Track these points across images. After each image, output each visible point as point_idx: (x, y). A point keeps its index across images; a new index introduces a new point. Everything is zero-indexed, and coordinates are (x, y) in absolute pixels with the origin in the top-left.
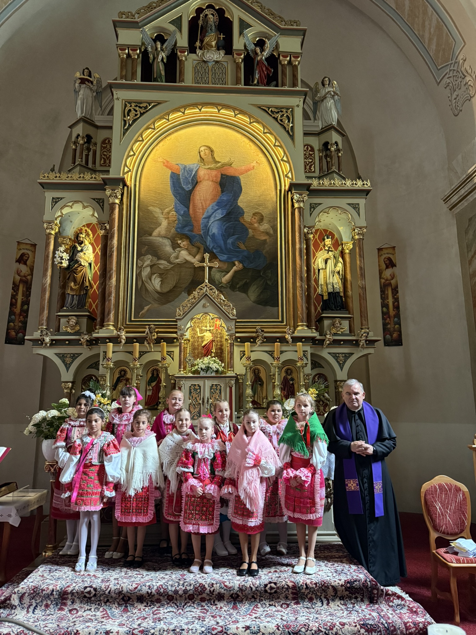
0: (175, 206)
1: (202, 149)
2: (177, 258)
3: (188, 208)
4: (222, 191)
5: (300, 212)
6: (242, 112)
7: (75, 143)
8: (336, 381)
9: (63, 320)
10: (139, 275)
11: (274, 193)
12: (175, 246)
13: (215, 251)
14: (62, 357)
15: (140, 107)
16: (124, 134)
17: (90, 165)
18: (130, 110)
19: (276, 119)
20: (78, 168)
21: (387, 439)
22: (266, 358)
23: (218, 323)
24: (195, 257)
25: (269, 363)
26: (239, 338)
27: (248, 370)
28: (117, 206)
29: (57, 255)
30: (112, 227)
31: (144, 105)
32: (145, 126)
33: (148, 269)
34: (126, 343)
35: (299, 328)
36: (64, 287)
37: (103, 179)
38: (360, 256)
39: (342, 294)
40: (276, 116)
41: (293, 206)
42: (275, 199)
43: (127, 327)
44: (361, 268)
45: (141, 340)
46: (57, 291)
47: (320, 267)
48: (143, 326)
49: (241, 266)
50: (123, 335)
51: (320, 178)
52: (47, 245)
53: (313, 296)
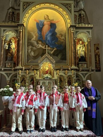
0: (38, 32)
1: (45, 16)
2: (38, 46)
3: (41, 32)
4: (51, 28)
5: (73, 33)
6: (57, 5)
7: (9, 14)
8: (83, 81)
9: (7, 64)
10: (28, 51)
11: (65, 28)
12: (38, 43)
13: (49, 45)
14: (7, 74)
15: (28, 4)
16: (23, 11)
17: (14, 21)
18: (25, 5)
19: (66, 7)
20: (10, 21)
21: (98, 96)
22: (63, 75)
23: (50, 65)
24: (43, 46)
25: (64, 76)
26: (56, 69)
27: (58, 78)
28: (21, 32)
29: (5, 46)
30: (20, 38)
31: (29, 3)
32: (29, 9)
33: (30, 50)
34: (25, 70)
35: (73, 66)
36: (7, 55)
37: (18, 24)
38: (90, 46)
39: (84, 57)
40: (66, 6)
41: (71, 32)
42: (66, 30)
43: (25, 66)
44: (90, 49)
45: (29, 70)
46: (5, 56)
47: (78, 49)
48: (29, 66)
49: (56, 49)
50: (24, 68)
51: (78, 24)
52: (2, 43)
53: (76, 57)
